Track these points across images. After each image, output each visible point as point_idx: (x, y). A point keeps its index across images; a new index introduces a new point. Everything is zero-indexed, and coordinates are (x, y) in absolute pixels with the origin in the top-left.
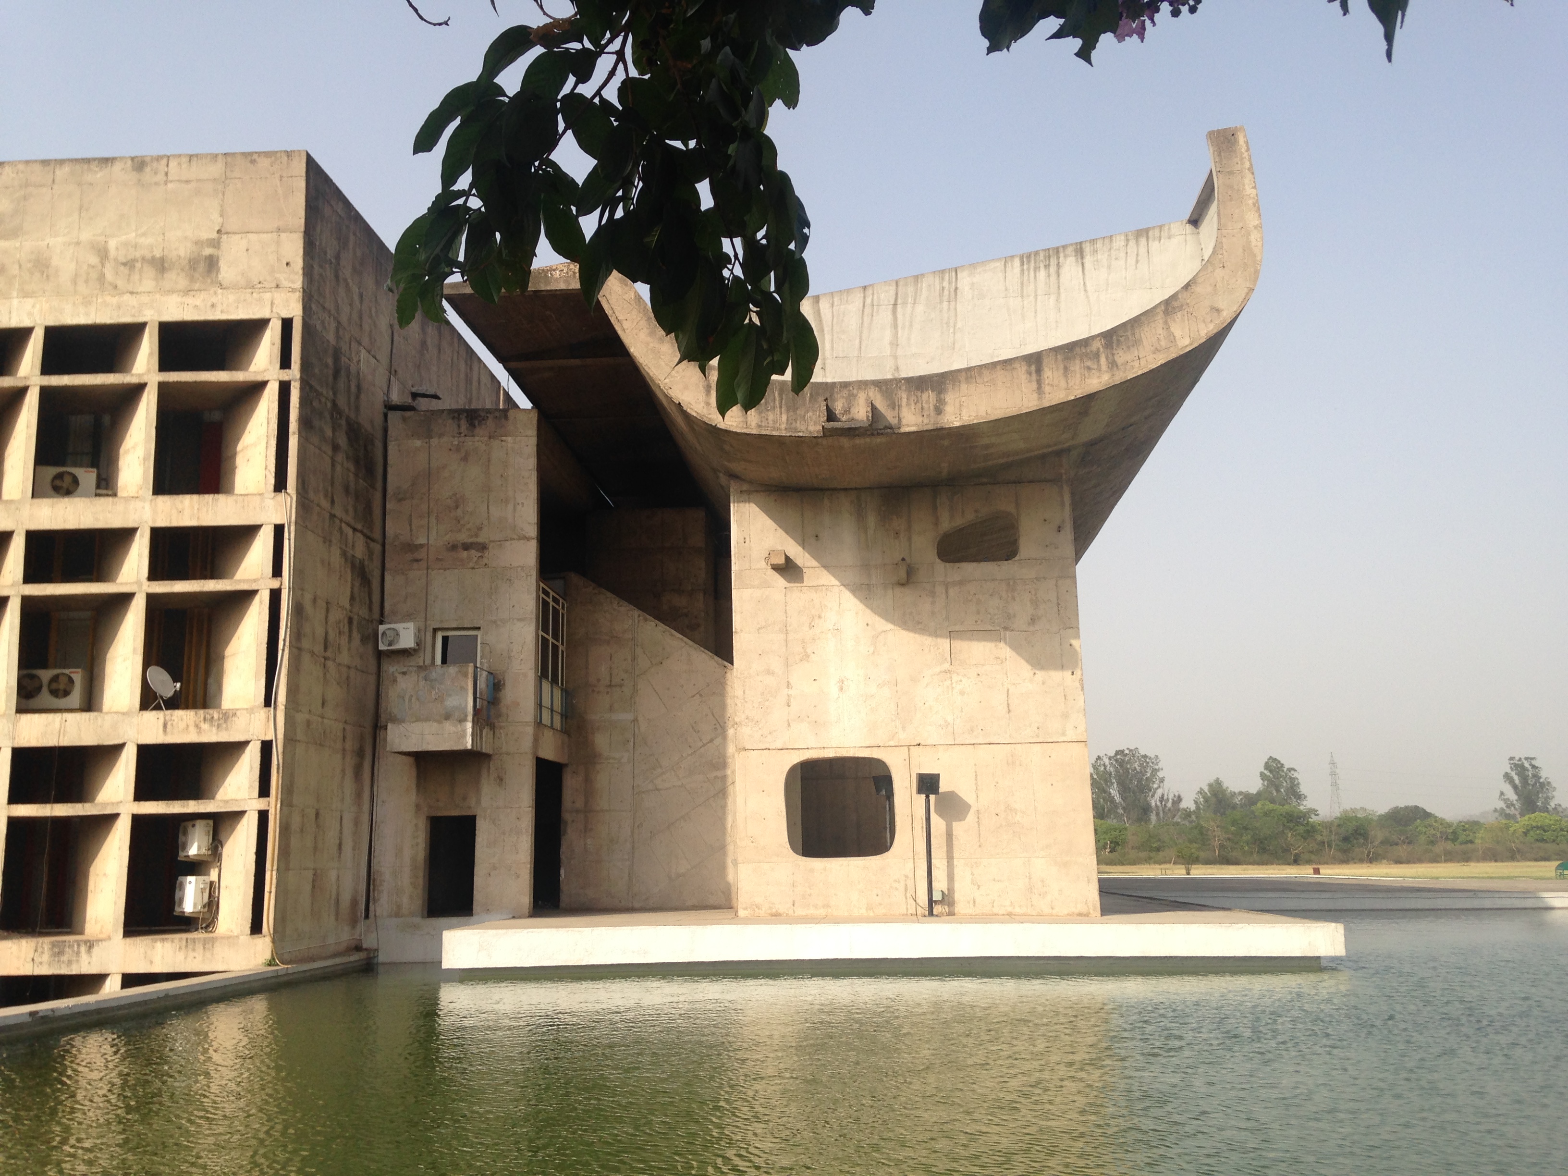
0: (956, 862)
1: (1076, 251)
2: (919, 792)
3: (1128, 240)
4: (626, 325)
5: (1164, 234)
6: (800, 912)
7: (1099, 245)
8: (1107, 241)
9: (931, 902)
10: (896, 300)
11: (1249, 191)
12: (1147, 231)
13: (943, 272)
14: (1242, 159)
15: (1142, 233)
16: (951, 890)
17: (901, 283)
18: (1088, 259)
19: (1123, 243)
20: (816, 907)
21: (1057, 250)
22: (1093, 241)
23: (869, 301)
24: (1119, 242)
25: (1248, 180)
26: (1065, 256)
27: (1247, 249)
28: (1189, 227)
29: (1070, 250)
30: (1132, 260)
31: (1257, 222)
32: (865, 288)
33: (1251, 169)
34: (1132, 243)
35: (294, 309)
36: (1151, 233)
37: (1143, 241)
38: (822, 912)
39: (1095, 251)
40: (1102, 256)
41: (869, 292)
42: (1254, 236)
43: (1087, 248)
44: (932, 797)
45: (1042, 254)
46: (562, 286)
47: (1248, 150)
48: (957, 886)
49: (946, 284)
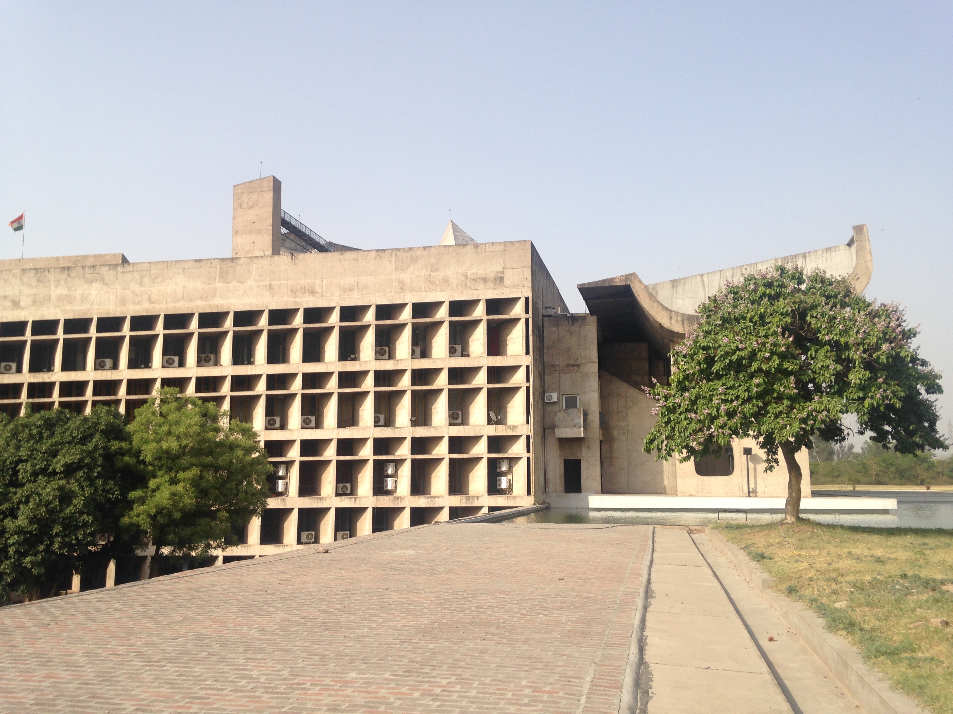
0: (757, 478)
1: (803, 256)
2: (744, 454)
3: (823, 252)
4: (641, 297)
5: (837, 249)
6: (700, 495)
7: (812, 254)
8: (815, 252)
9: (749, 492)
10: (733, 275)
11: (868, 247)
12: (831, 248)
13: (751, 264)
14: (865, 236)
15: (829, 249)
16: (756, 488)
17: (735, 269)
18: (807, 259)
19: (821, 253)
20: (706, 493)
21: (795, 256)
22: (809, 252)
23: (722, 275)
24: (820, 253)
25: (867, 244)
26: (799, 258)
27: (867, 268)
28: (847, 247)
29: (801, 256)
30: (824, 259)
31: (870, 258)
32: (721, 271)
33: (868, 239)
34: (825, 253)
35: (529, 294)
36: (832, 249)
37: (829, 252)
38: (708, 495)
39: (810, 256)
40: (813, 258)
41: (722, 272)
42: (869, 264)
43: (807, 255)
44: (749, 456)
45: (789, 258)
46: (619, 284)
47: (867, 232)
48: (758, 487)
49: (752, 269)
